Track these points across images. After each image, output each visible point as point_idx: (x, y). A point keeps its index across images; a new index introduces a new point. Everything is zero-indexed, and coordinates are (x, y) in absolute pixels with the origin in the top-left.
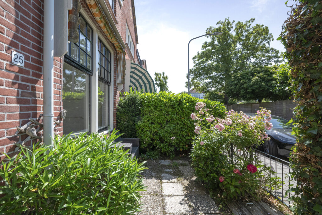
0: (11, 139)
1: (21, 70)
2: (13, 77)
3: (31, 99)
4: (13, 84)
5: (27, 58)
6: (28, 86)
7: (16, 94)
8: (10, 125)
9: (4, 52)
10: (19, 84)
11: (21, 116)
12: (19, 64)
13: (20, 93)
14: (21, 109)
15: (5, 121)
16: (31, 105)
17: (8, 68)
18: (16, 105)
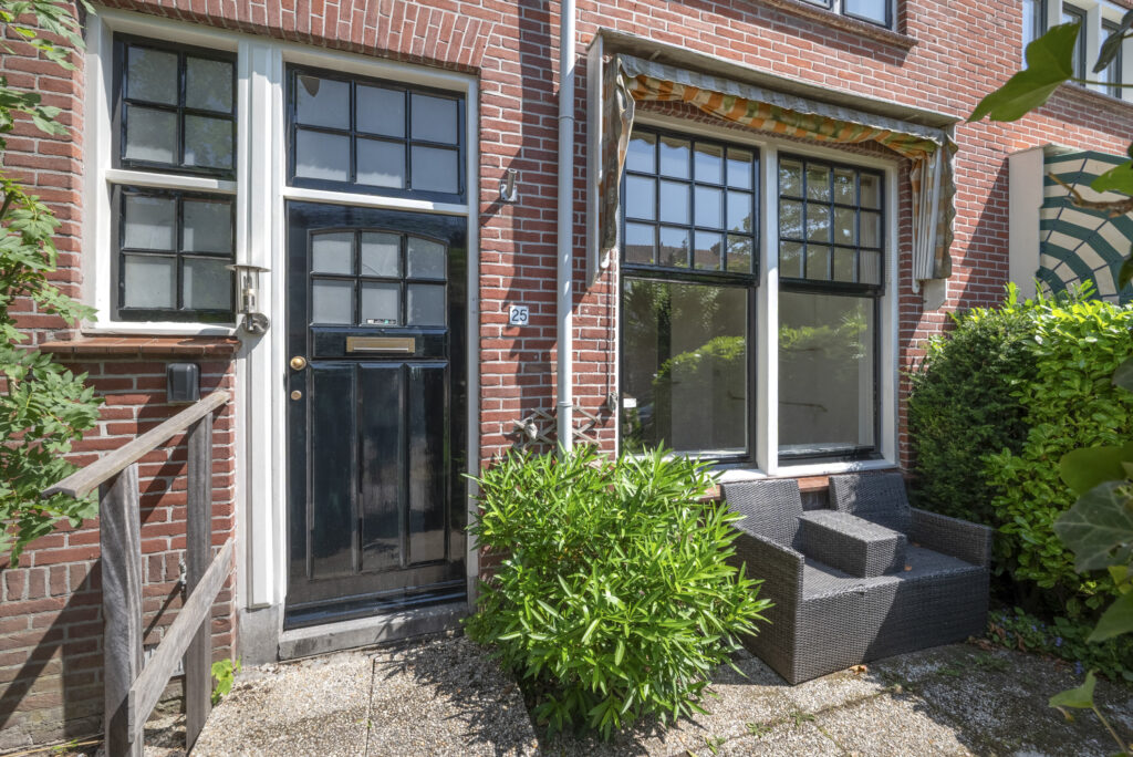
0: (507, 437)
1: (524, 331)
2: (511, 345)
3: (541, 375)
4: (512, 355)
5: (533, 309)
6: (537, 354)
7: (515, 370)
8: (508, 416)
9: (500, 312)
10: (521, 354)
11: (524, 404)
12: (520, 323)
13: (523, 366)
14: (525, 392)
15: (501, 410)
16: (541, 385)
17: (505, 334)
18: (514, 387)
